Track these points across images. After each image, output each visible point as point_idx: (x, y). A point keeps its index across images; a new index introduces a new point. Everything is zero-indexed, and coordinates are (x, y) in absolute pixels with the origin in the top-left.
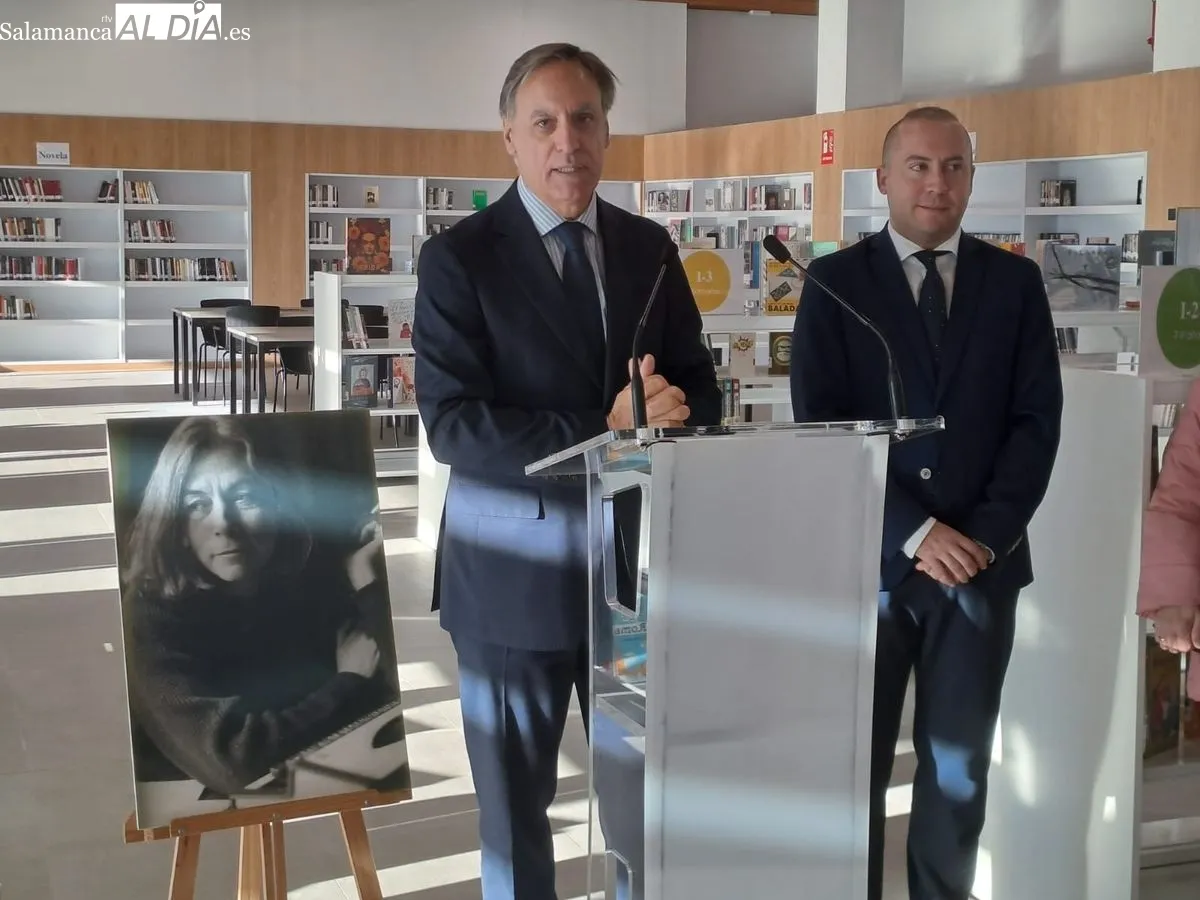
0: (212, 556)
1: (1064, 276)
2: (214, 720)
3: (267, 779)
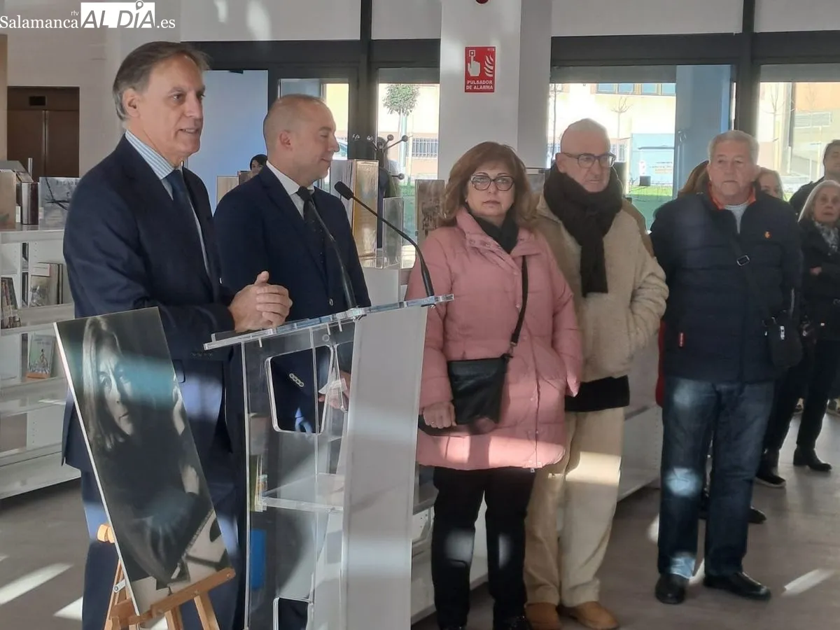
0: (120, 418)
1: (54, 201)
2: (148, 533)
3: (178, 570)
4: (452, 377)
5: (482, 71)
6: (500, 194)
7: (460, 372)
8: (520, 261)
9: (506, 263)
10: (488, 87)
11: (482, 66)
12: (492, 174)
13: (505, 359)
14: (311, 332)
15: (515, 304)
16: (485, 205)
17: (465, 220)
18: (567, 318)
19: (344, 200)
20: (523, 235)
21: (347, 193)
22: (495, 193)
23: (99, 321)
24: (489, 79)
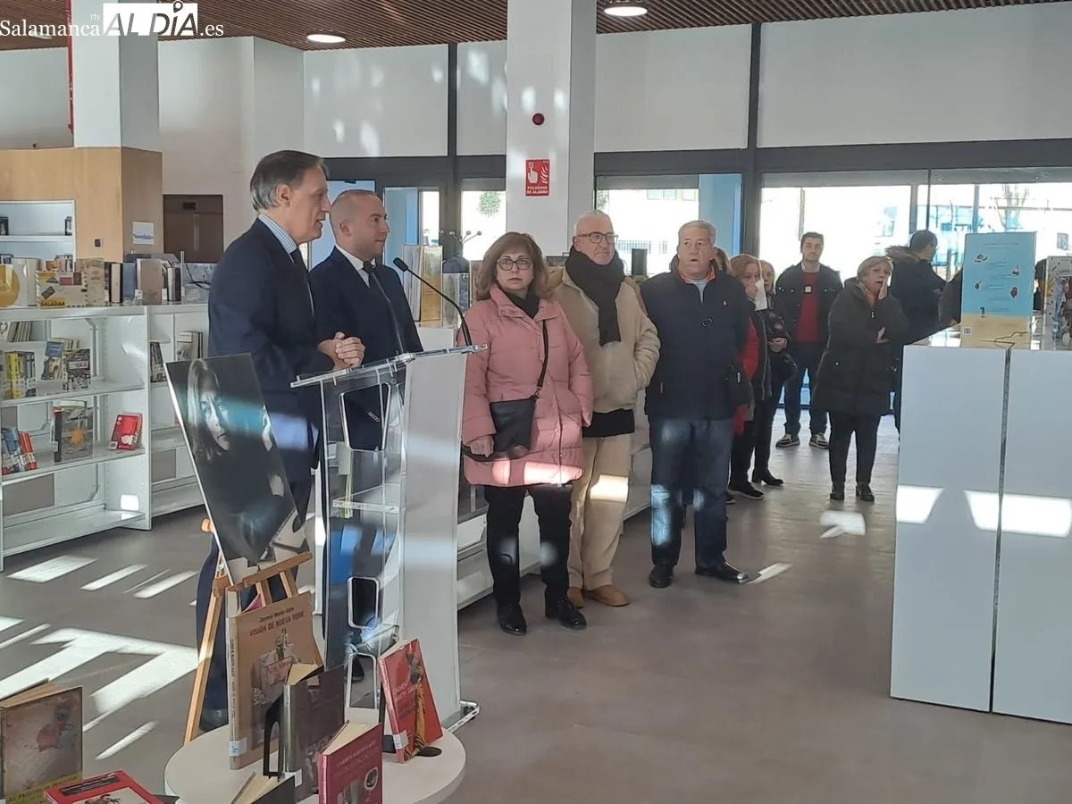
0: (218, 437)
1: (193, 282)
2: (241, 526)
3: (266, 553)
4: (494, 415)
5: (539, 178)
6: (521, 272)
7: (499, 411)
8: (542, 324)
9: (532, 325)
10: (544, 192)
11: (539, 174)
12: (514, 257)
13: (533, 398)
14: (379, 373)
15: (539, 357)
16: (511, 281)
17: (496, 293)
18: (580, 367)
19: (399, 271)
20: (543, 303)
21: (404, 267)
22: (517, 272)
23: (201, 363)
24: (544, 185)
